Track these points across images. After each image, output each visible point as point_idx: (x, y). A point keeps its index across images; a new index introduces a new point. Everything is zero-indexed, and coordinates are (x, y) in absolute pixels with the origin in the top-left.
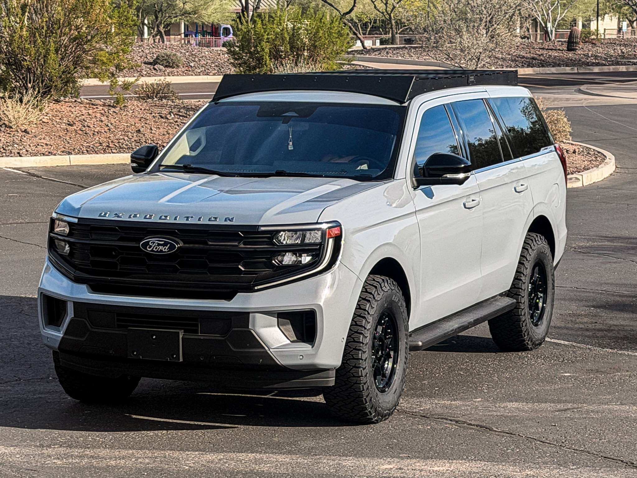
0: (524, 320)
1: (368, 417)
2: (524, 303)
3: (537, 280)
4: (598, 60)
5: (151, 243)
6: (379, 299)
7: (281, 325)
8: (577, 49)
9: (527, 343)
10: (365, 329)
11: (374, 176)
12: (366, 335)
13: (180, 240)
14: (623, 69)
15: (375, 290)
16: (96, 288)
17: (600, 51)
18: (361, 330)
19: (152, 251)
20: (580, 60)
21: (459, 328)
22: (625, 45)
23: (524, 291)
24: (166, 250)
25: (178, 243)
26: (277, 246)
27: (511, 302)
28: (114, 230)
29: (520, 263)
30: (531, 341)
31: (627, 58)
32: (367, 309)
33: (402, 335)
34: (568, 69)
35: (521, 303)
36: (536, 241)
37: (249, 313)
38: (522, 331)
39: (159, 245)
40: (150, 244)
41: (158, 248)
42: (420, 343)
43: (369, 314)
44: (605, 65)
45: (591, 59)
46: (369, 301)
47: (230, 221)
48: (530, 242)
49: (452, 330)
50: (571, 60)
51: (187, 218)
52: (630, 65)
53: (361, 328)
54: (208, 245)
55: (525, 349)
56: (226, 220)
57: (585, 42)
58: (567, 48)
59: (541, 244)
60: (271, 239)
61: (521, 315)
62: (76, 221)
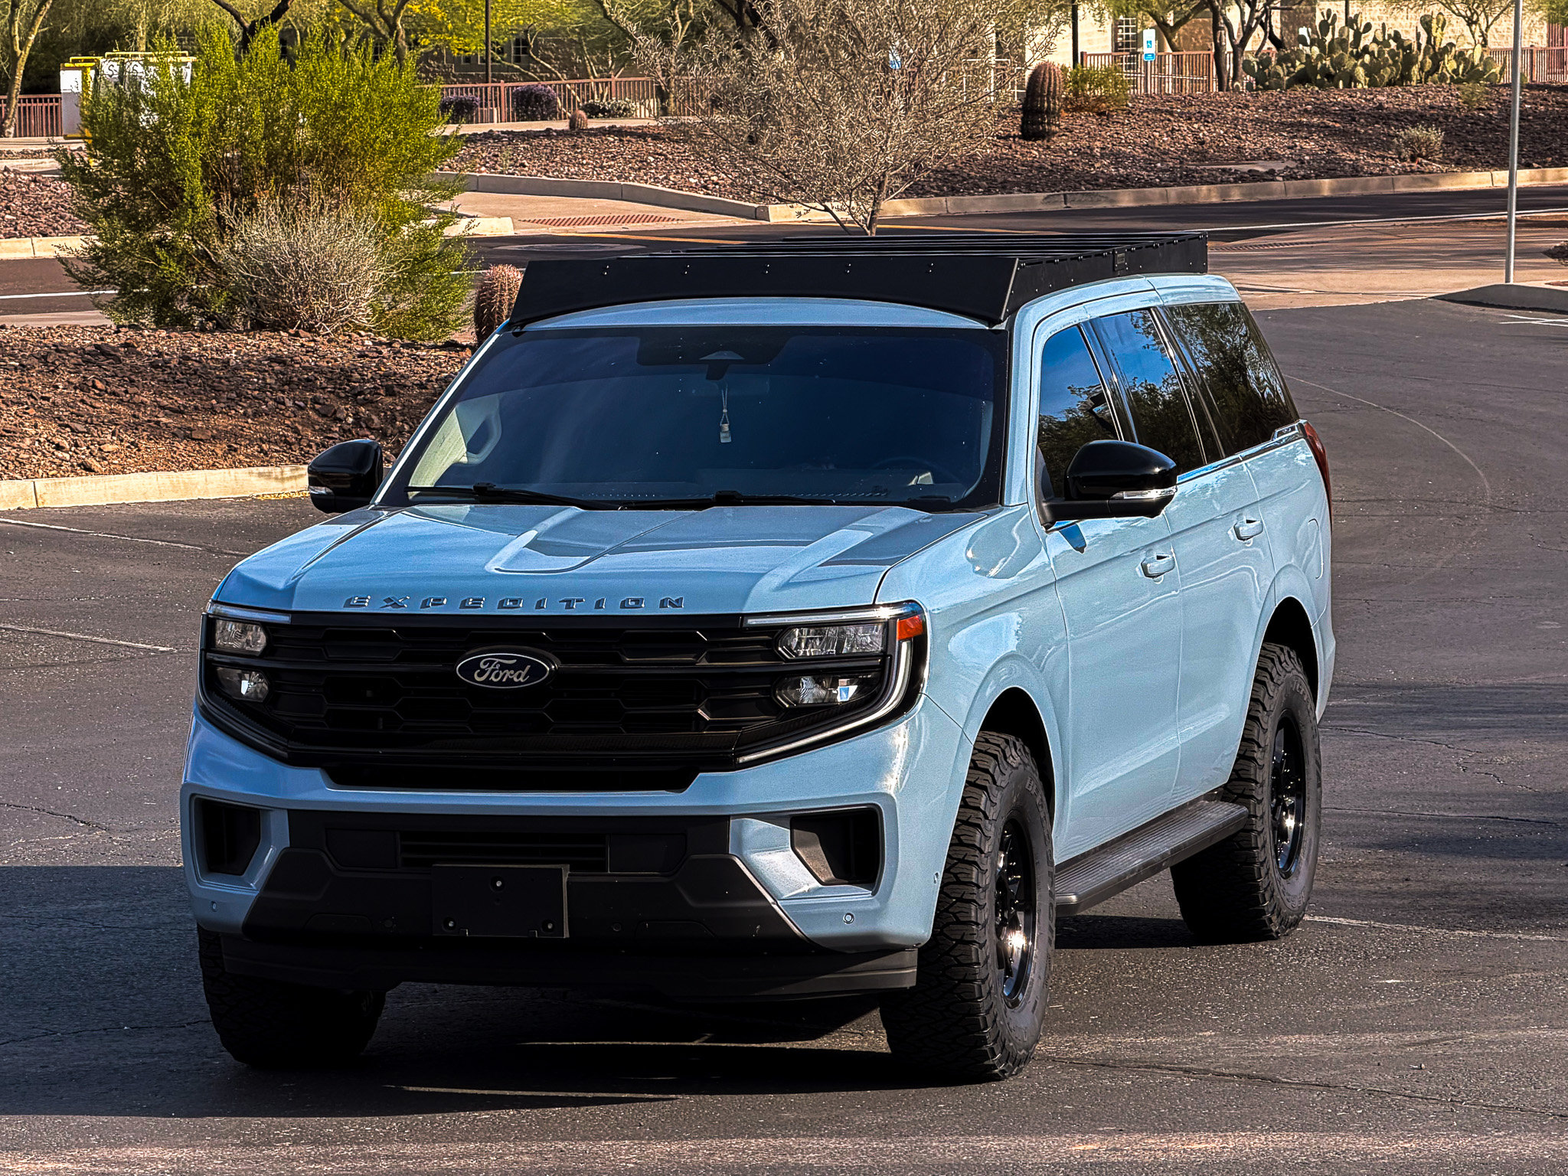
0: (1261, 860)
1: (986, 1063)
2: (1262, 817)
3: (1282, 762)
4: (1125, 168)
5: (485, 664)
6: (1003, 785)
7: (799, 847)
8: (1054, 133)
9: (1270, 919)
10: (982, 852)
11: (955, 499)
12: (984, 868)
13: (554, 654)
14: (1207, 194)
15: (993, 762)
16: (341, 777)
17: (1128, 136)
18: (972, 855)
19: (487, 681)
20: (1067, 170)
21: (1145, 866)
22: (1204, 118)
23: (1262, 786)
24: (521, 679)
25: (549, 662)
26: (787, 660)
27: (1237, 812)
28: (387, 636)
29: (1249, 717)
30: (1279, 915)
31: (1214, 160)
32: (982, 807)
33: (1041, 874)
34: (1038, 200)
35: (1256, 817)
36: (1281, 663)
37: (728, 818)
38: (1257, 887)
39: (503, 667)
40: (482, 666)
41: (501, 674)
42: (1074, 898)
43: (986, 817)
44: (1151, 184)
45: (1103, 165)
46: (984, 788)
47: (674, 606)
48: (1270, 665)
49: (1132, 871)
50: (1041, 168)
51: (569, 603)
52: (1229, 182)
53: (972, 851)
54: (622, 663)
55: (1261, 934)
56: (663, 604)
57: (1075, 110)
58: (1022, 128)
59: (1291, 670)
60: (773, 644)
61: (1257, 848)
62: (285, 619)
